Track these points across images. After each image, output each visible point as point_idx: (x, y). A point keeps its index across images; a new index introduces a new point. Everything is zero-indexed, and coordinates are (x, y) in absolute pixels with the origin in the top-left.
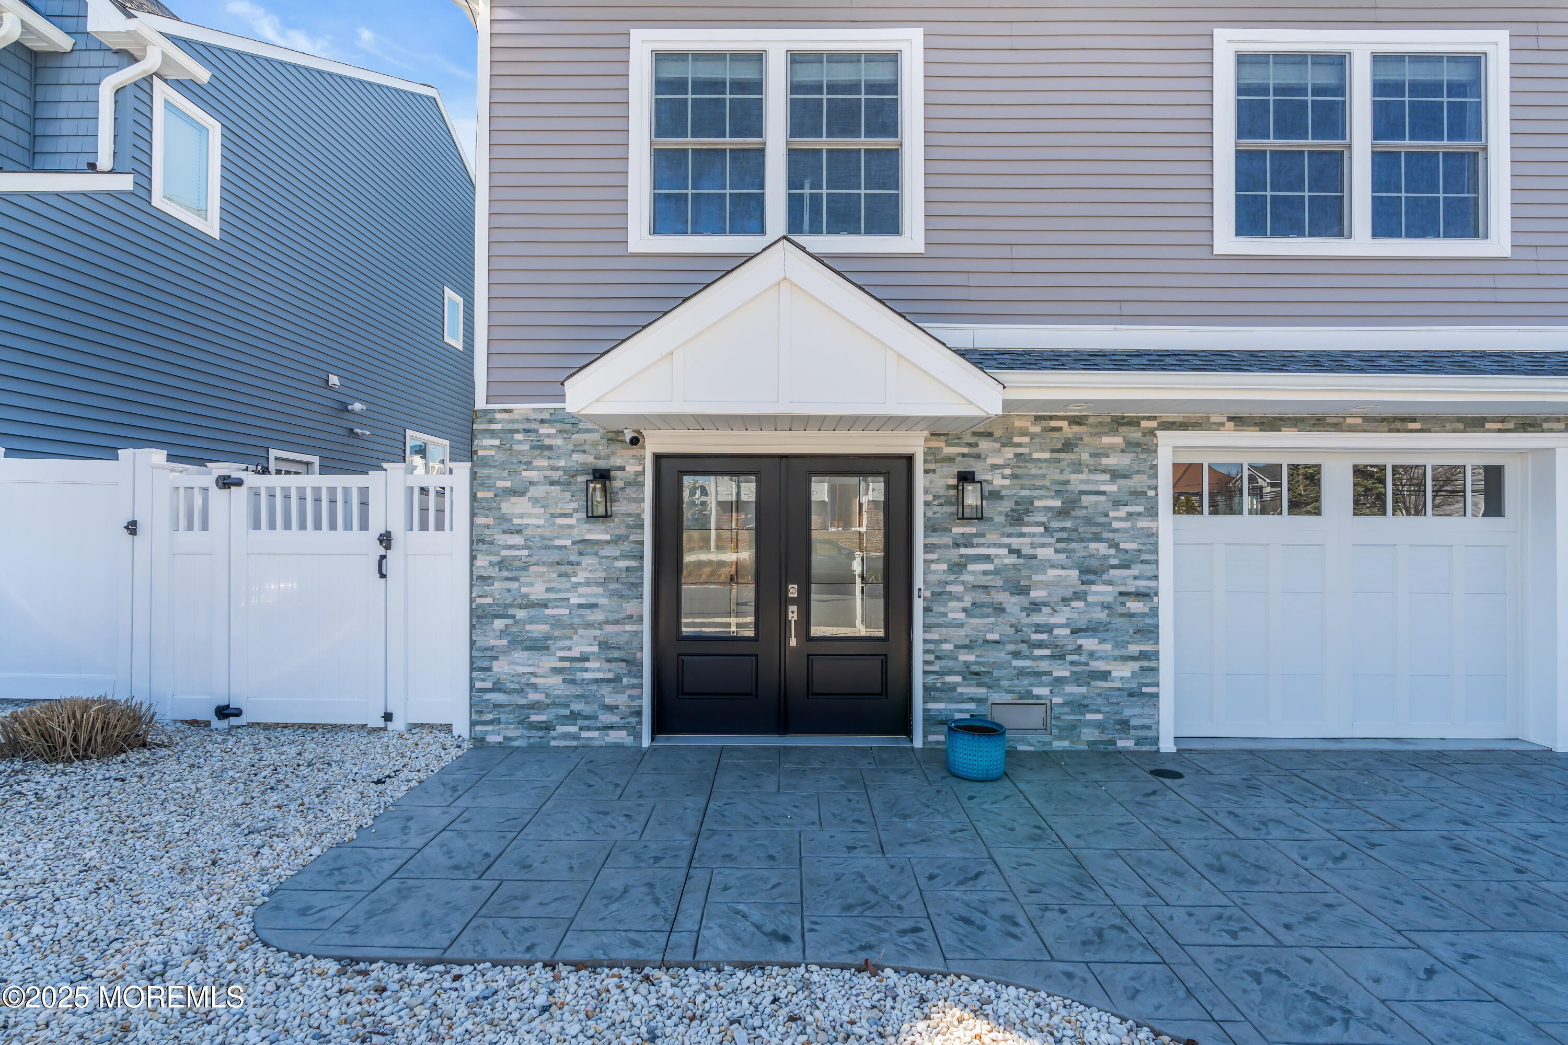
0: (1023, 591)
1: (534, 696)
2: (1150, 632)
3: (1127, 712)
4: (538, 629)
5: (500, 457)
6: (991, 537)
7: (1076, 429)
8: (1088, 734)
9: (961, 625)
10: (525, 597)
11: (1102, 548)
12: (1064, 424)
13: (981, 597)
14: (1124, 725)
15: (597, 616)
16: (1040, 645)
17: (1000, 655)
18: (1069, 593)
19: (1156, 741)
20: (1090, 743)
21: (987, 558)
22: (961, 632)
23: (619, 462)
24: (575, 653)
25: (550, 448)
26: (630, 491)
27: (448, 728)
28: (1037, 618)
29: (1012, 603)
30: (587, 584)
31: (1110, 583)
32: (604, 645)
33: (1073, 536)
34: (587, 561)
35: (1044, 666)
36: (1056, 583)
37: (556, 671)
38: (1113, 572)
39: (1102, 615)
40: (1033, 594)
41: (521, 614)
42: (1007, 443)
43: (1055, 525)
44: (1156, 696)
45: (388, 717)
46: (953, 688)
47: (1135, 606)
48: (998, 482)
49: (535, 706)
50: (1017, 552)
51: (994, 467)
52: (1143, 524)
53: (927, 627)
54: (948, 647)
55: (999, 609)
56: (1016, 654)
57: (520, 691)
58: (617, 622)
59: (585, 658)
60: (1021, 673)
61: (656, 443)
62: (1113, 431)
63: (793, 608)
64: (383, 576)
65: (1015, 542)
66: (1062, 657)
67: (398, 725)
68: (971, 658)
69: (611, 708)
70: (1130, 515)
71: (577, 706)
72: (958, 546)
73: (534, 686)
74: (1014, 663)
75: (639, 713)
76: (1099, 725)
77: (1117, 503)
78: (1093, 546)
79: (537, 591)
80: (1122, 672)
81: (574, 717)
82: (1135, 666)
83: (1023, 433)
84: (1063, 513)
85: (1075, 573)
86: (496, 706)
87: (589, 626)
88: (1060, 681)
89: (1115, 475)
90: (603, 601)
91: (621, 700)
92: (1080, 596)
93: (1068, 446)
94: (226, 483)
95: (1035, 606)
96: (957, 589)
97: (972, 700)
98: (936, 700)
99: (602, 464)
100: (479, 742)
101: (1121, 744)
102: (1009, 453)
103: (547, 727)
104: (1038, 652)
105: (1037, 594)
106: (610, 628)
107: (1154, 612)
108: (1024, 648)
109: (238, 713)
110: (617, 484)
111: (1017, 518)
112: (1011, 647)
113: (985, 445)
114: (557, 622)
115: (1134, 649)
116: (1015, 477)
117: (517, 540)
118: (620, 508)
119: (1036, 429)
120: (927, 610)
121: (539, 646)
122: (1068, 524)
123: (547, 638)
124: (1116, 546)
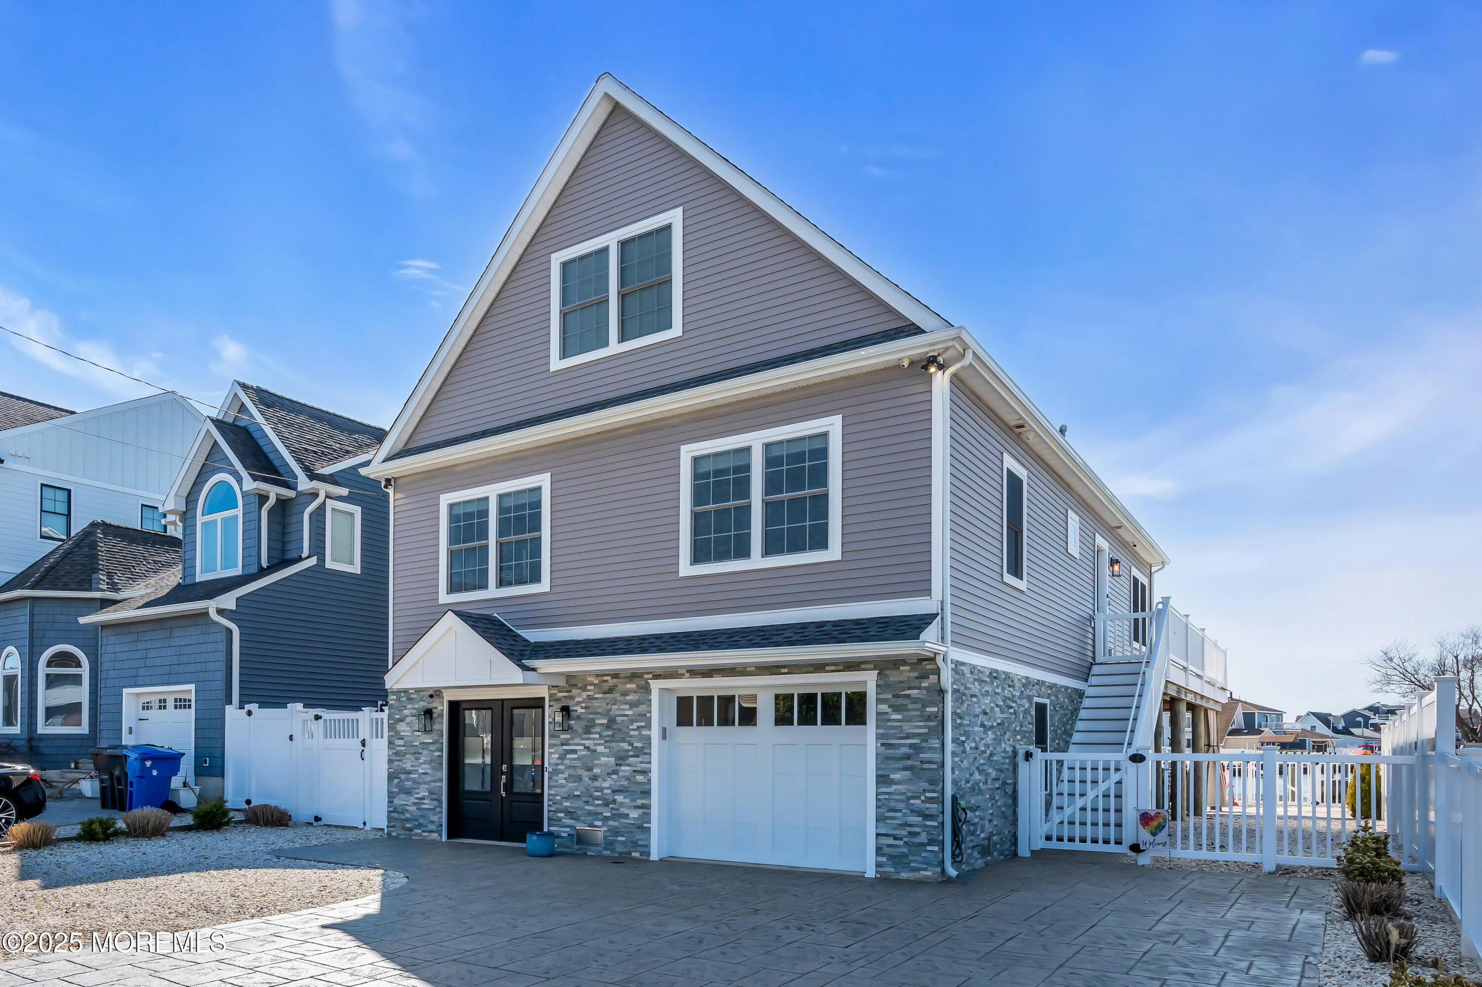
0: (590, 769)
1: (408, 815)
2: (647, 793)
3: (638, 837)
4: (408, 784)
5: (397, 704)
6: (577, 741)
7: (615, 680)
8: (620, 848)
9: (563, 786)
10: (404, 769)
11: (625, 746)
12: (609, 678)
13: (572, 772)
14: (635, 844)
15: (428, 778)
16: (597, 798)
17: (580, 803)
18: (610, 771)
19: (649, 854)
20: (620, 853)
21: (574, 752)
22: (564, 790)
23: (435, 705)
24: (420, 796)
25: (412, 699)
26: (439, 720)
27: (383, 830)
28: (596, 784)
29: (585, 775)
30: (425, 763)
31: (628, 765)
32: (431, 793)
33: (612, 739)
34: (425, 752)
35: (599, 809)
36: (605, 765)
37: (415, 804)
38: (631, 759)
39: (625, 783)
40: (595, 771)
41: (403, 777)
42: (584, 688)
43: (605, 733)
44: (649, 828)
45: (365, 824)
46: (560, 820)
47: (640, 778)
48: (580, 711)
49: (407, 820)
50: (587, 748)
51: (579, 703)
52: (645, 732)
53: (550, 788)
54: (558, 798)
55: (579, 779)
56: (587, 802)
57: (403, 813)
58: (434, 781)
59: (423, 798)
60: (590, 813)
61: (448, 696)
62: (631, 682)
63: (504, 777)
64: (363, 759)
65: (588, 743)
66: (607, 805)
67: (368, 828)
68: (568, 804)
69: (432, 822)
70: (639, 728)
71: (421, 821)
72: (563, 745)
73: (407, 810)
74: (586, 807)
75: (441, 825)
76: (623, 843)
77: (632, 722)
78: (622, 744)
79: (408, 766)
80: (634, 814)
81: (420, 826)
82: (640, 811)
83: (591, 685)
84: (608, 727)
85: (612, 760)
86: (396, 819)
87: (425, 783)
88: (606, 819)
89: (633, 705)
90: (429, 771)
91: (435, 818)
92: (616, 772)
93: (610, 691)
94: (317, 718)
95: (594, 778)
96: (561, 767)
97: (568, 826)
98: (554, 825)
99: (430, 706)
100: (389, 834)
101: (634, 854)
102: (585, 695)
103: (410, 830)
104: (597, 802)
105: (596, 771)
106: (433, 784)
107: (649, 781)
108: (590, 799)
109: (320, 819)
110: (435, 716)
111: (588, 730)
112: (585, 799)
113: (575, 692)
114: (414, 781)
115: (640, 802)
116: (586, 708)
117: (401, 742)
118: (436, 727)
119: (596, 682)
120: (550, 778)
121: (408, 792)
122: (610, 733)
123: (412, 788)
124: (632, 745)
